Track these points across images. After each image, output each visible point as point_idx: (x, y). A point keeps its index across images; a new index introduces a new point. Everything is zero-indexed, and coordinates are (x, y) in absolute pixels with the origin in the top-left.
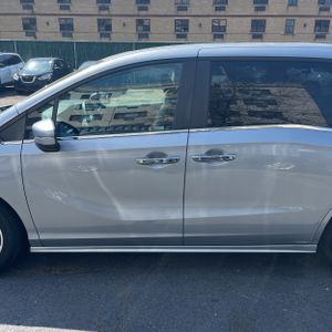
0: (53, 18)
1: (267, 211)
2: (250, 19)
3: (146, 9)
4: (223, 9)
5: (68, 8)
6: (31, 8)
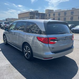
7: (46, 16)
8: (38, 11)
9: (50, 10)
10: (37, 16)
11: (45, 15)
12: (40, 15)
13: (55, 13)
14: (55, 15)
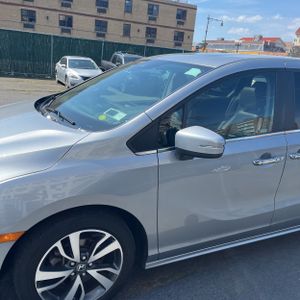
2: (94, 18)
4: (69, 6)
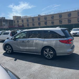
0: (50, 21)
1: (34, 48)
3: (70, 17)
5: (53, 19)
6: (46, 20)
7: (15, 22)
8: (5, 18)
9: (18, 17)
10: (5, 23)
11: (13, 22)
12: (8, 22)
13: (24, 20)
14: (23, 21)
